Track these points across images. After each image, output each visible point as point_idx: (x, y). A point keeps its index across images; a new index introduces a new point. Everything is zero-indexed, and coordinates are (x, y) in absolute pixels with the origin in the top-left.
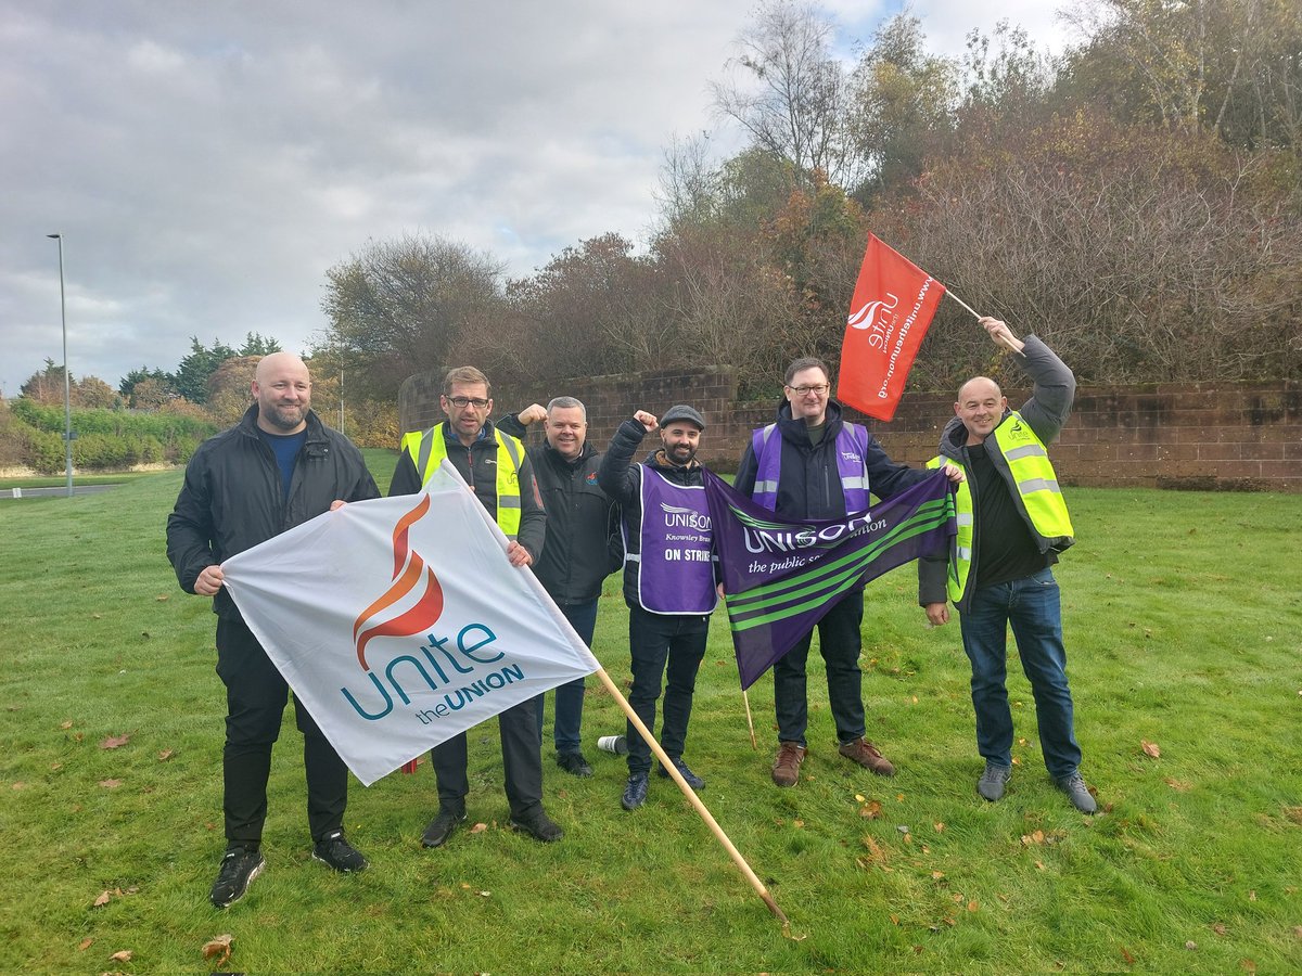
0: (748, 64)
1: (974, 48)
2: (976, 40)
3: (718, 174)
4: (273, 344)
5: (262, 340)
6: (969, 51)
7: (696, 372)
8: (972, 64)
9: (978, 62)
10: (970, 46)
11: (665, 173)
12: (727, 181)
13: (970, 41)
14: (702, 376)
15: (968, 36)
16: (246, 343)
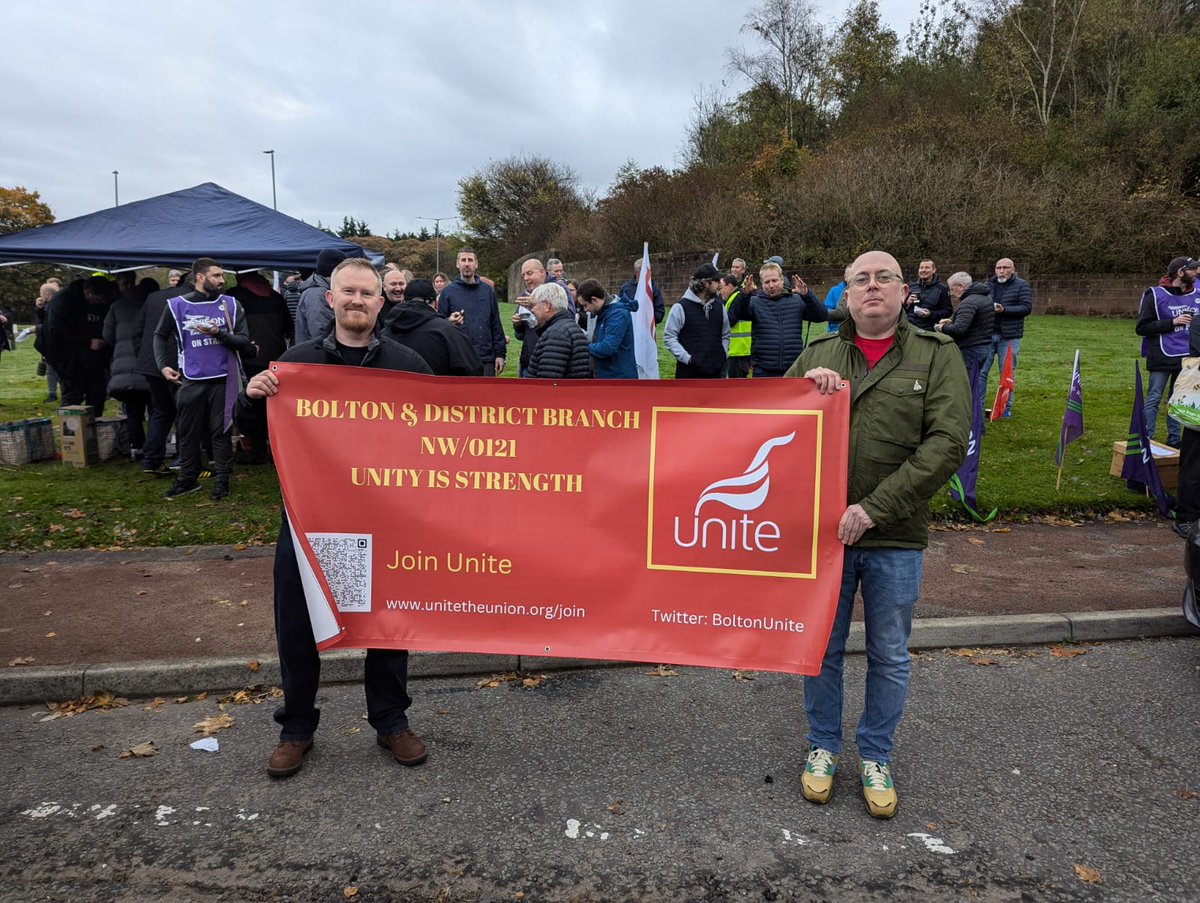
0: (758, 28)
1: (925, 14)
2: (927, 8)
3: (734, 104)
4: (364, 227)
5: (355, 223)
6: (922, 16)
7: (703, 252)
8: (923, 26)
9: (928, 24)
10: (922, 12)
11: (693, 112)
12: (741, 109)
13: (922, 9)
14: (706, 255)
15: (921, 5)
16: (343, 226)
